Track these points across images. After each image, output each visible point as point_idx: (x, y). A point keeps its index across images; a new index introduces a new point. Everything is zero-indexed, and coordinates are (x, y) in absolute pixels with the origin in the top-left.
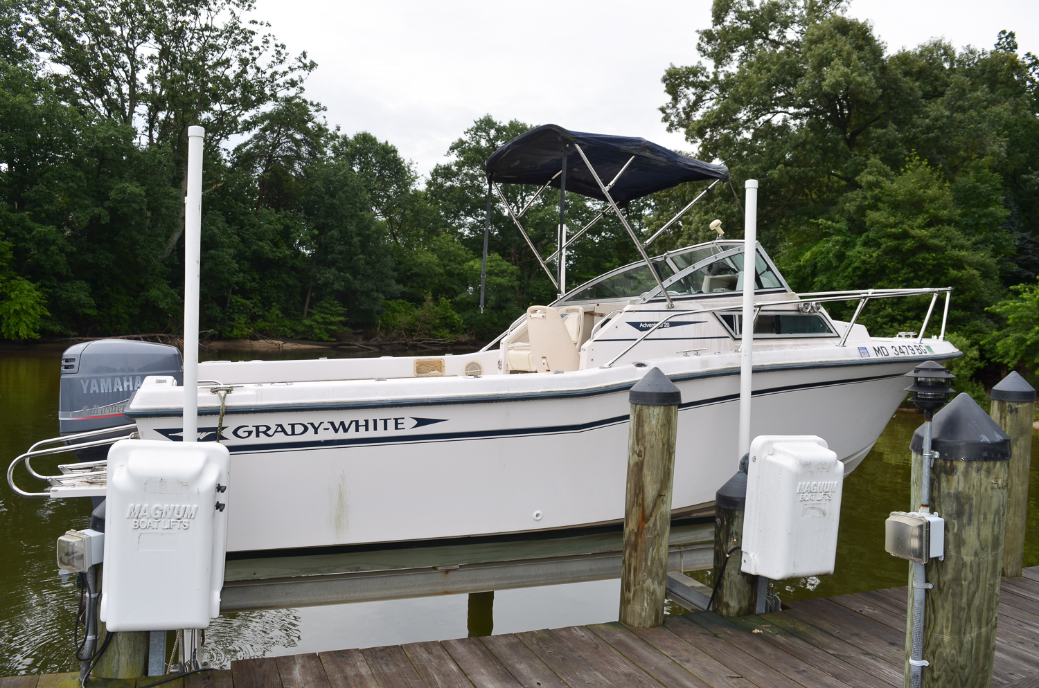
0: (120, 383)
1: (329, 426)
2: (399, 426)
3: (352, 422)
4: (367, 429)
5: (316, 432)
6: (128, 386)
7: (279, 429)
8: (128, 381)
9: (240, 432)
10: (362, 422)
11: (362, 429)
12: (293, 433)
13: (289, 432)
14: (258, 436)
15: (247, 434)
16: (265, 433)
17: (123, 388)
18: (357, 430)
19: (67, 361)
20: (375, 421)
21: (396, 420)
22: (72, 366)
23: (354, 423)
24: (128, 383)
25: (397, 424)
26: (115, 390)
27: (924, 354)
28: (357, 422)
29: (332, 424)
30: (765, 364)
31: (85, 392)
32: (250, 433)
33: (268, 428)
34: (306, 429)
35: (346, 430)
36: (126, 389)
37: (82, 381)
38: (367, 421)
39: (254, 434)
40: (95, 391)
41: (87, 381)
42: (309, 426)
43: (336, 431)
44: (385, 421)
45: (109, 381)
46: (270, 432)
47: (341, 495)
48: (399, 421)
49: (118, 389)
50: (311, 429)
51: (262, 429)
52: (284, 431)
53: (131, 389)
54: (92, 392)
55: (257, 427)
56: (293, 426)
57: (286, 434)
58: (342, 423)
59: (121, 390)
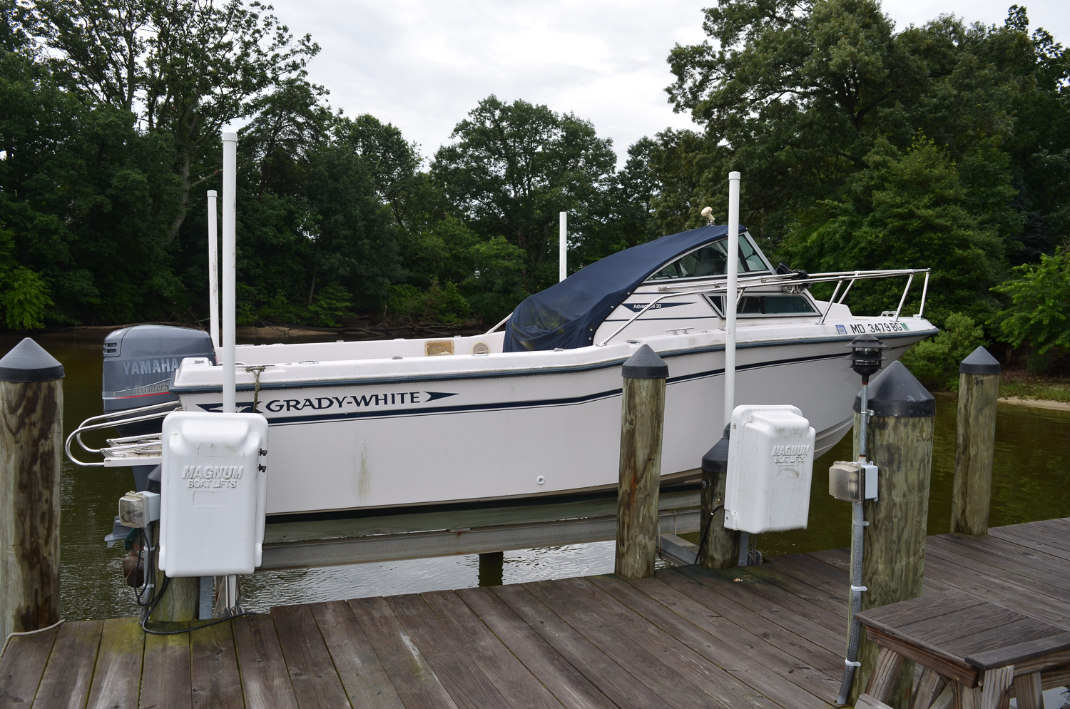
0: (158, 365)
1: (352, 400)
2: (415, 400)
3: (372, 396)
4: (386, 403)
5: (340, 406)
6: (166, 368)
7: (308, 403)
8: (165, 363)
9: (272, 406)
10: (381, 397)
11: (382, 403)
12: (320, 407)
13: (316, 405)
14: (288, 409)
15: (278, 408)
16: (295, 406)
17: (161, 370)
18: (377, 404)
19: (109, 345)
20: (393, 395)
21: (412, 394)
22: (115, 350)
23: (374, 397)
24: (165, 365)
25: (412, 398)
26: (154, 371)
27: (899, 331)
28: (377, 396)
29: (355, 398)
30: (748, 341)
31: (127, 373)
32: (281, 407)
33: (298, 403)
34: (331, 403)
35: (367, 404)
36: (164, 371)
37: (124, 364)
38: (386, 396)
39: (285, 407)
40: (135, 372)
41: (129, 364)
42: (334, 400)
43: (358, 404)
44: (402, 395)
45: (149, 363)
46: (299, 406)
47: (363, 462)
48: (415, 395)
49: (157, 371)
50: (336, 403)
51: (292, 403)
52: (311, 405)
53: (168, 370)
54: (133, 373)
55: (288, 402)
56: (320, 400)
57: (314, 407)
58: (364, 398)
59: (159, 371)
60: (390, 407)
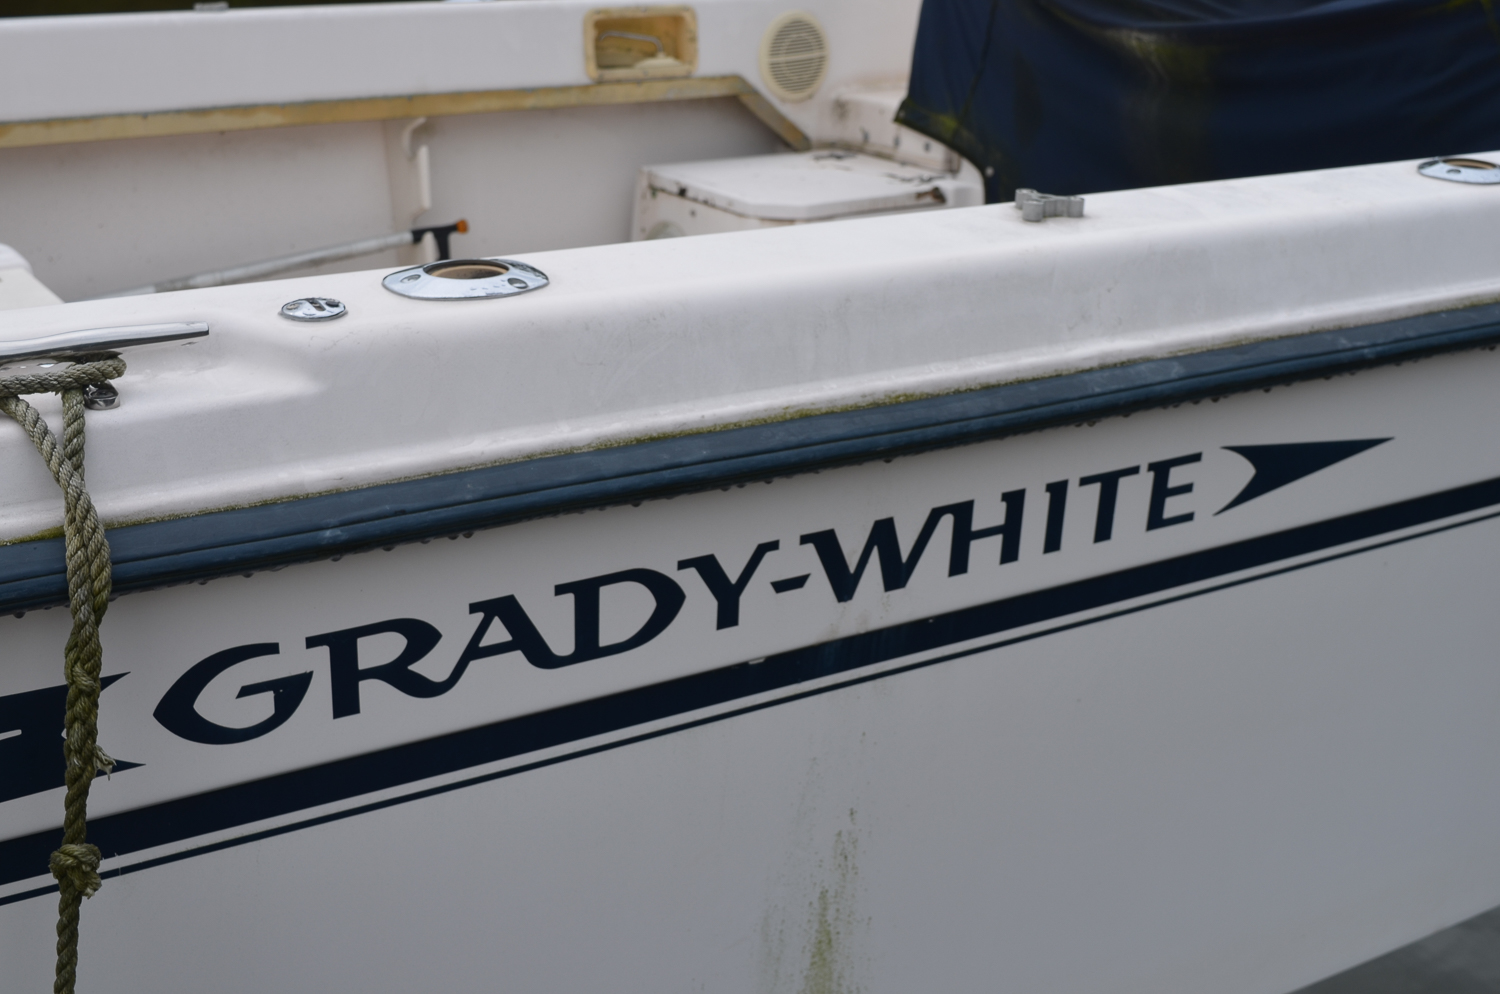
1: (809, 561)
3: (936, 515)
4: (1010, 554)
5: (728, 616)
7: (498, 633)
9: (216, 703)
10: (989, 513)
11: (985, 552)
12: (588, 647)
13: (560, 636)
14: (345, 703)
15: (264, 706)
16: (398, 675)
18: (959, 564)
20: (1058, 493)
21: (1161, 469)
23: (947, 523)
25: (1161, 492)
28: (963, 512)
29: (826, 544)
32: (289, 693)
33: (422, 637)
34: (669, 598)
35: (896, 575)
38: (1015, 501)
39: (320, 693)
42: (691, 583)
43: (844, 584)
44: (1106, 484)
46: (433, 666)
47: (824, 946)
48: (1176, 476)
50: (699, 600)
52: (530, 644)
55: (342, 646)
56: (586, 595)
57: (541, 656)
58: (883, 534)
60: (1035, 571)
